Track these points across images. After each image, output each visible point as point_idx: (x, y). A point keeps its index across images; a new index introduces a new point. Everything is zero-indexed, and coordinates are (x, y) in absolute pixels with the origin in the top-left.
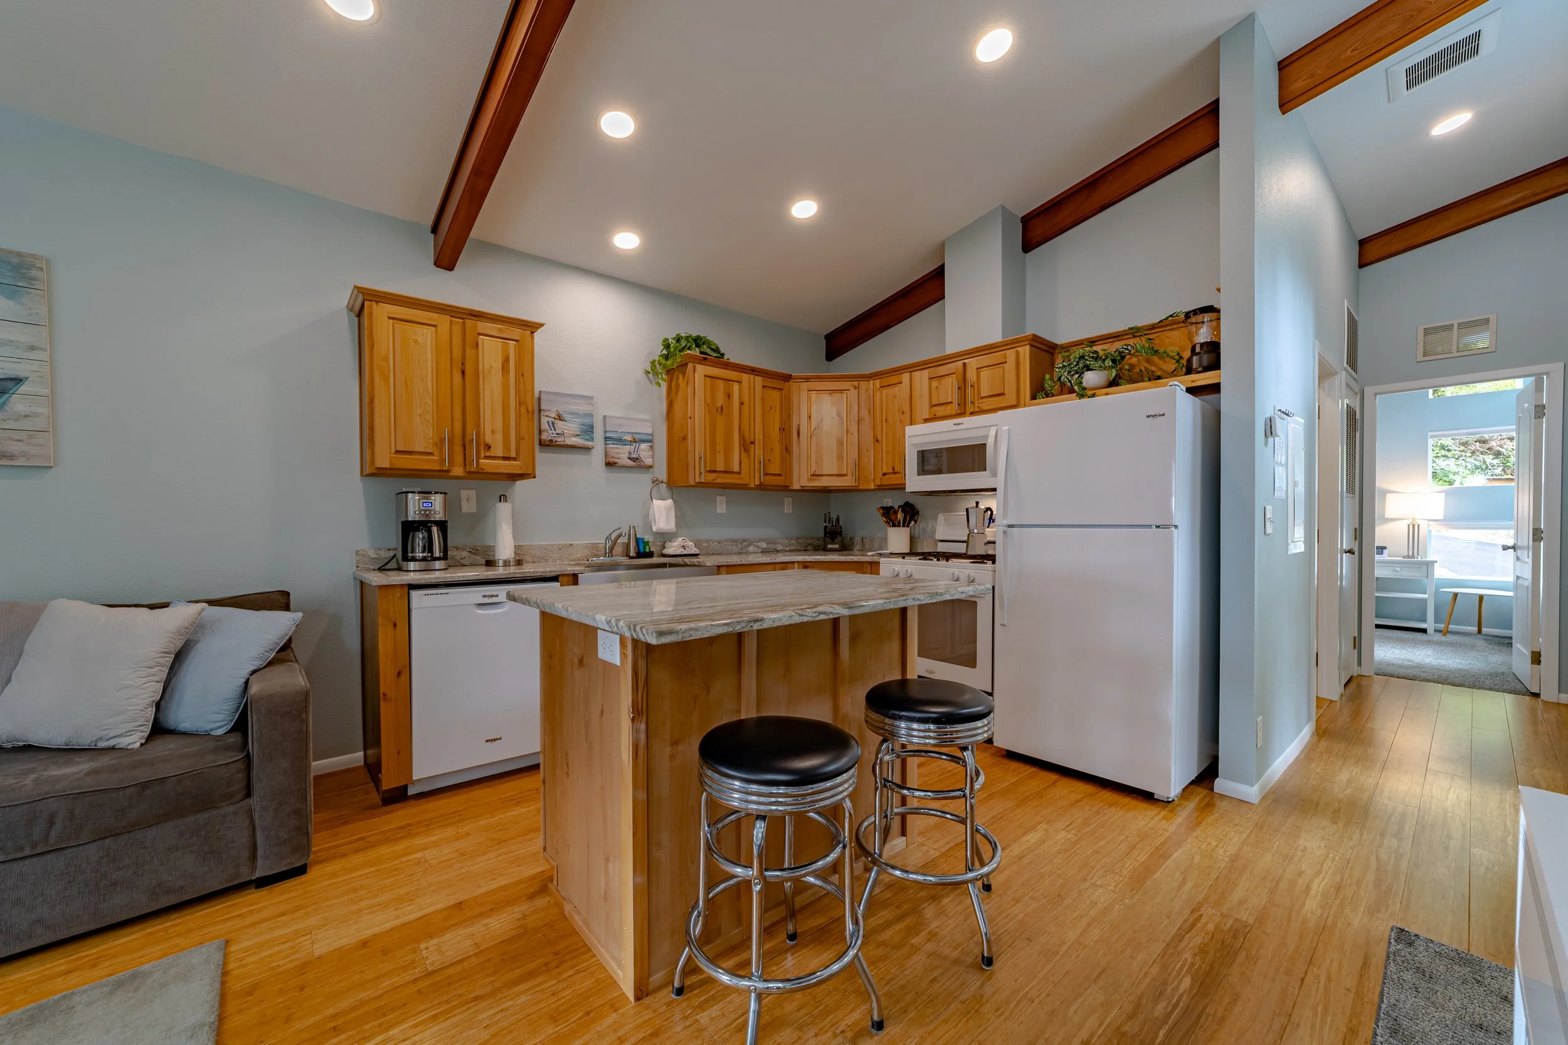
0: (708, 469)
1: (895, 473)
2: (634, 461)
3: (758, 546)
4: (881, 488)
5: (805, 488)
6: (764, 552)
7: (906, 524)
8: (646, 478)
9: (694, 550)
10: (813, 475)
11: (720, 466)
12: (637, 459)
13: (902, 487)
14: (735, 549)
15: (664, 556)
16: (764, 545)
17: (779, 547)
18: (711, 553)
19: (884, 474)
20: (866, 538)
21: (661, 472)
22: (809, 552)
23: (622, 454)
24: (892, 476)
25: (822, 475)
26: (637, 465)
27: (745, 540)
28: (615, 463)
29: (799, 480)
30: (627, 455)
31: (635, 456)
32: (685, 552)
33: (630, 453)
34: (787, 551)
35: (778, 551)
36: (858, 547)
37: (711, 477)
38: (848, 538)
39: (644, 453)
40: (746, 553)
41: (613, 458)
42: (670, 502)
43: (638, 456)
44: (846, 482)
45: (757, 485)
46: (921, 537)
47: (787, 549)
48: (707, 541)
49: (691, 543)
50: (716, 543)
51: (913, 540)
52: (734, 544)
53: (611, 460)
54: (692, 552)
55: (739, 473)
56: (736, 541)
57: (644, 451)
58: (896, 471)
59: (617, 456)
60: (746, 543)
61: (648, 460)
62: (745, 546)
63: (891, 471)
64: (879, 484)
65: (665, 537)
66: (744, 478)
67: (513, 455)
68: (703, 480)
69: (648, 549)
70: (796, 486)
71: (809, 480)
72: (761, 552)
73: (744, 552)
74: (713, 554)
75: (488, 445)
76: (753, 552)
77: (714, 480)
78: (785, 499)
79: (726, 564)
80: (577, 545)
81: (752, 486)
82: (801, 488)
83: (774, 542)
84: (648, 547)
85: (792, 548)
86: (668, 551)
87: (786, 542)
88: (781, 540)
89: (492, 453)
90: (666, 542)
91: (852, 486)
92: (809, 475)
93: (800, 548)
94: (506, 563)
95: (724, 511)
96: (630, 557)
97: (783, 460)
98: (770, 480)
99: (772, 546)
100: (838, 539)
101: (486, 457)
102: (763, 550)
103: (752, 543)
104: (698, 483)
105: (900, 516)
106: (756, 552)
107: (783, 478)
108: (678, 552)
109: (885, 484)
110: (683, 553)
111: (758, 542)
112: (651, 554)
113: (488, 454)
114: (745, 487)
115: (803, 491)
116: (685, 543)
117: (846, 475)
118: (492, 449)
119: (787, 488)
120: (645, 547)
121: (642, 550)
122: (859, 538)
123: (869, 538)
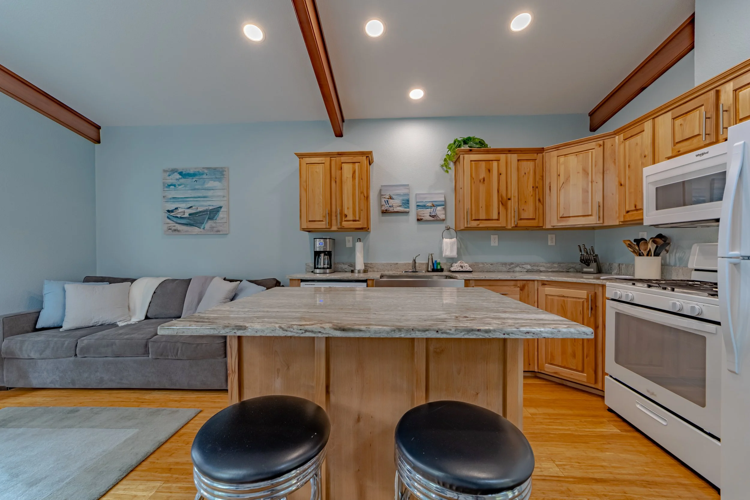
0: (474, 218)
1: (637, 210)
2: (433, 217)
3: (523, 268)
4: (625, 224)
5: (555, 227)
6: (528, 271)
7: (657, 254)
8: (442, 227)
9: (469, 269)
10: (561, 217)
11: (483, 216)
12: (435, 216)
13: (640, 222)
14: (504, 269)
15: (450, 271)
16: (529, 267)
17: (542, 269)
18: (486, 270)
19: (628, 212)
20: (622, 264)
21: (451, 223)
22: (572, 274)
23: (426, 214)
24: (635, 212)
25: (569, 217)
26: (435, 219)
27: (512, 264)
28: (422, 219)
29: (550, 222)
30: (429, 214)
31: (434, 214)
32: (461, 270)
33: (430, 213)
34: (550, 272)
35: (541, 272)
36: (616, 271)
37: (474, 224)
38: (608, 264)
39: (440, 212)
40: (513, 272)
41: (420, 216)
42: (454, 239)
43: (435, 214)
44: (592, 221)
45: (513, 227)
46: (678, 265)
47: (550, 270)
48: (483, 264)
49: (466, 264)
50: (489, 265)
51: (664, 266)
52: (504, 265)
53: (420, 218)
54: (467, 270)
55: (498, 220)
56: (505, 264)
57: (440, 211)
58: (638, 208)
59: (423, 215)
60: (513, 265)
61: (442, 216)
62: (513, 267)
63: (634, 209)
64: (623, 220)
65: (452, 260)
66: (502, 223)
67: (357, 219)
68: (469, 226)
69: (439, 267)
70: (548, 226)
71: (558, 221)
72: (526, 272)
73: (512, 271)
74: (487, 272)
75: (346, 215)
76: (519, 272)
77: (477, 225)
78: (549, 235)
79: (473, 279)
80: (400, 264)
81: (509, 227)
82: (552, 227)
83: (537, 265)
84: (439, 266)
85: (555, 270)
86: (452, 269)
87: (549, 265)
88: (544, 264)
89: (348, 219)
90: (452, 263)
91: (596, 224)
92: (559, 217)
93: (561, 270)
94: (359, 272)
95: (496, 244)
96: (428, 271)
97: (536, 209)
98: (522, 223)
99: (535, 268)
100: (594, 265)
101: (345, 221)
102: (528, 270)
103: (518, 265)
104: (466, 227)
105: (652, 246)
106: (521, 272)
107: (537, 221)
108: (457, 270)
109: (629, 219)
110: (460, 270)
111: (523, 265)
112: (442, 270)
113: (346, 219)
114: (503, 229)
115: (554, 229)
116: (462, 264)
117: (591, 215)
118: (348, 217)
119: (541, 228)
120: (437, 267)
121: (435, 268)
122: (616, 265)
123: (624, 265)
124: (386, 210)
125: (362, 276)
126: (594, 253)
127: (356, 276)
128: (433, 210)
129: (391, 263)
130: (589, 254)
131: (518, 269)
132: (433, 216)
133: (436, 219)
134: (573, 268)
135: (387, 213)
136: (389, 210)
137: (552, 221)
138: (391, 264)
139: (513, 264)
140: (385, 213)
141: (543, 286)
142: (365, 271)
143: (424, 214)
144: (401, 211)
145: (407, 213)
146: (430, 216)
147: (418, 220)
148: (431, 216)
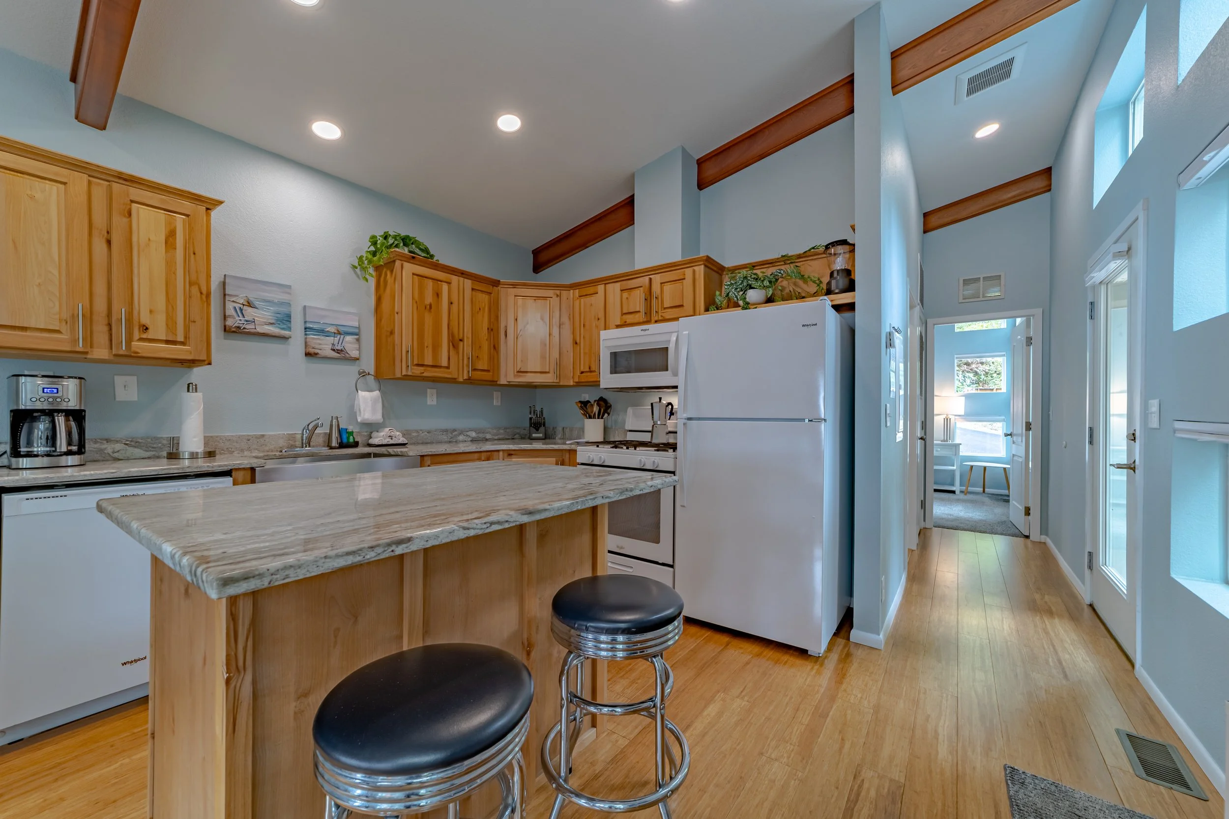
0: (415, 362)
1: (591, 372)
2: (338, 353)
3: (467, 436)
4: (579, 384)
5: (511, 383)
7: (600, 416)
8: (352, 370)
9: (402, 440)
10: (518, 372)
11: (428, 361)
12: (342, 350)
13: (597, 384)
14: (445, 438)
15: (370, 445)
16: (473, 434)
17: (488, 436)
18: (421, 442)
19: (582, 373)
20: (566, 428)
21: (368, 363)
22: (516, 441)
23: (324, 345)
24: (589, 374)
25: (527, 372)
26: (341, 356)
27: (455, 430)
28: (316, 354)
29: (506, 375)
30: (330, 347)
31: (339, 348)
32: (392, 442)
33: (333, 345)
34: (496, 440)
35: (487, 440)
36: (560, 436)
37: (418, 371)
38: (551, 428)
39: (350, 345)
40: (456, 442)
41: (313, 348)
42: (377, 393)
43: (342, 348)
44: (549, 379)
45: (466, 379)
46: (614, 427)
47: (496, 437)
48: (417, 431)
49: (398, 433)
50: (426, 433)
51: (606, 430)
52: (445, 433)
53: (312, 351)
54: (400, 442)
55: (448, 368)
56: (446, 431)
57: (350, 343)
58: (592, 370)
59: (317, 346)
60: (456, 433)
61: (354, 352)
62: (456, 436)
63: (588, 370)
64: (577, 381)
65: (371, 427)
66: (453, 373)
67: (181, 338)
68: (410, 373)
69: (351, 440)
70: (503, 381)
71: (515, 376)
72: (471, 441)
73: (454, 441)
74: (422, 443)
75: (144, 326)
76: (463, 441)
77: (421, 373)
78: (495, 393)
79: (430, 453)
80: (270, 436)
81: (461, 380)
82: (507, 383)
83: (483, 431)
84: (351, 437)
85: (501, 437)
86: (375, 441)
87: (495, 432)
88: (490, 430)
89: (150, 335)
90: (372, 433)
91: (554, 382)
92: (515, 372)
93: (508, 437)
94: (193, 456)
95: (434, 402)
96: (331, 448)
97: (491, 358)
98: (478, 375)
99: (481, 435)
100: (542, 429)
101: (141, 339)
102: (472, 439)
103: (461, 432)
104: (404, 375)
105: (596, 409)
106: (465, 441)
107: (491, 373)
108: (385, 442)
109: (583, 381)
110: (389, 443)
111: (467, 432)
112: (356, 444)
113: (144, 336)
114: (453, 381)
115: (510, 385)
116: (392, 433)
117: (549, 372)
118: (150, 330)
119: (495, 383)
120: (348, 438)
121: (345, 441)
122: (560, 429)
123: (569, 428)
124: (239, 327)
125: (203, 465)
126: (542, 415)
127: (185, 465)
128: (339, 340)
129: (248, 435)
130: (538, 416)
131: (461, 438)
132: (337, 350)
133: (343, 357)
134: (518, 434)
135: (241, 333)
136: (244, 328)
137: (507, 376)
138: (249, 438)
139: (456, 431)
140: (234, 332)
141: (509, 457)
142: (210, 454)
143: (320, 344)
144: (273, 334)
145: (285, 338)
146: (332, 349)
147: (307, 354)
148: (334, 350)
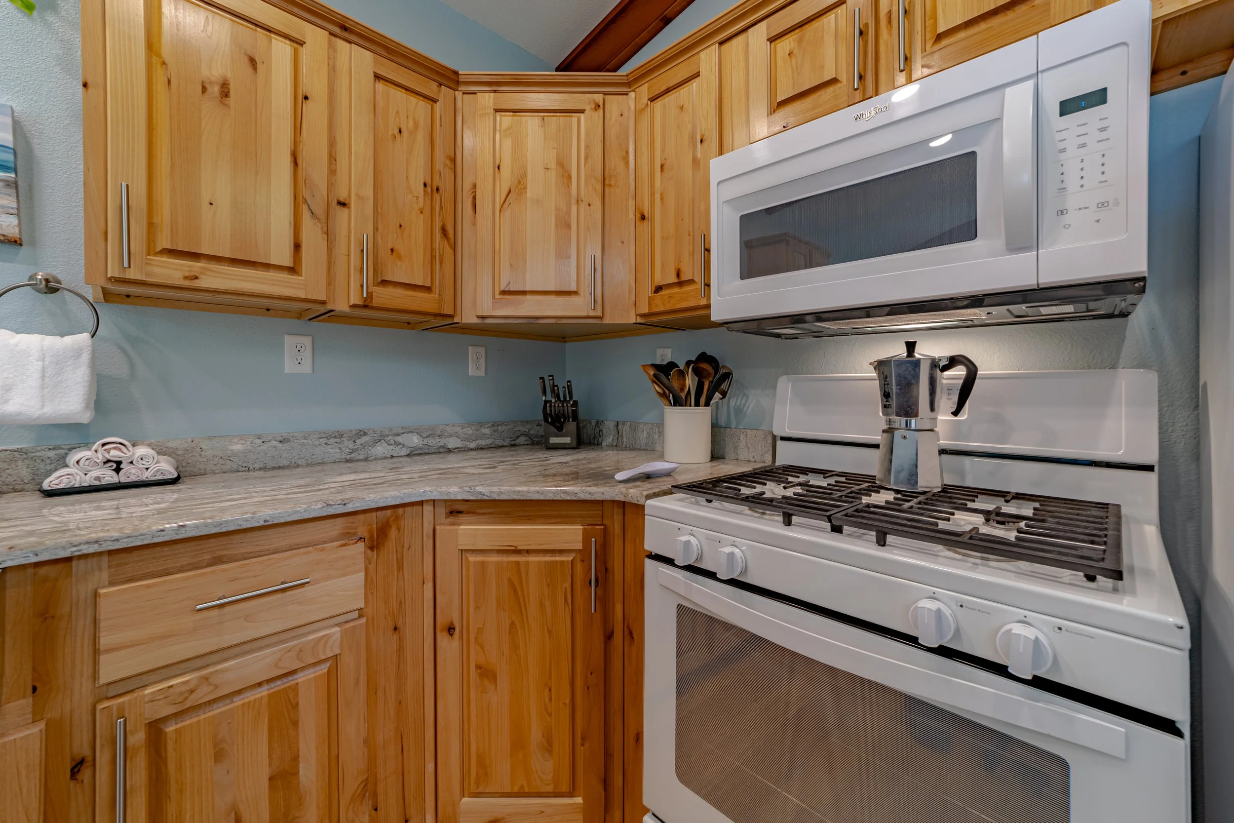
1: (681, 284)
3: (397, 444)
4: (650, 320)
6: (415, 454)
10: (504, 293)
13: (700, 314)
14: (333, 451)
16: (415, 440)
17: (452, 443)
19: (658, 289)
20: (623, 424)
24: (676, 290)
25: (524, 293)
27: (362, 433)
29: (474, 303)
34: (471, 450)
35: (449, 451)
37: (174, 270)
45: (356, 308)
49: (142, 451)
52: (332, 440)
54: (145, 477)
56: (336, 434)
58: (686, 276)
60: (365, 439)
62: (363, 446)
63: (676, 279)
64: (644, 312)
66: (310, 285)
70: (468, 317)
72: (408, 455)
73: (361, 457)
76: (385, 458)
81: (341, 306)
83: (437, 434)
85: (483, 443)
86: (55, 481)
91: (589, 318)
92: (497, 292)
93: (499, 442)
95: (306, 367)
97: (433, 257)
98: (394, 297)
99: (434, 442)
102: (412, 451)
103: (381, 438)
105: (691, 381)
106: (392, 457)
107: (435, 296)
108: (83, 482)
109: (662, 308)
111: (398, 435)
117: (575, 293)
119: (449, 321)
122: (609, 425)
126: (571, 397)
130: (562, 399)
131: (381, 449)
134: (519, 435)
137: (478, 302)
139: (365, 434)
